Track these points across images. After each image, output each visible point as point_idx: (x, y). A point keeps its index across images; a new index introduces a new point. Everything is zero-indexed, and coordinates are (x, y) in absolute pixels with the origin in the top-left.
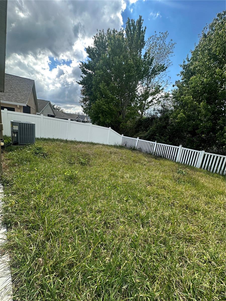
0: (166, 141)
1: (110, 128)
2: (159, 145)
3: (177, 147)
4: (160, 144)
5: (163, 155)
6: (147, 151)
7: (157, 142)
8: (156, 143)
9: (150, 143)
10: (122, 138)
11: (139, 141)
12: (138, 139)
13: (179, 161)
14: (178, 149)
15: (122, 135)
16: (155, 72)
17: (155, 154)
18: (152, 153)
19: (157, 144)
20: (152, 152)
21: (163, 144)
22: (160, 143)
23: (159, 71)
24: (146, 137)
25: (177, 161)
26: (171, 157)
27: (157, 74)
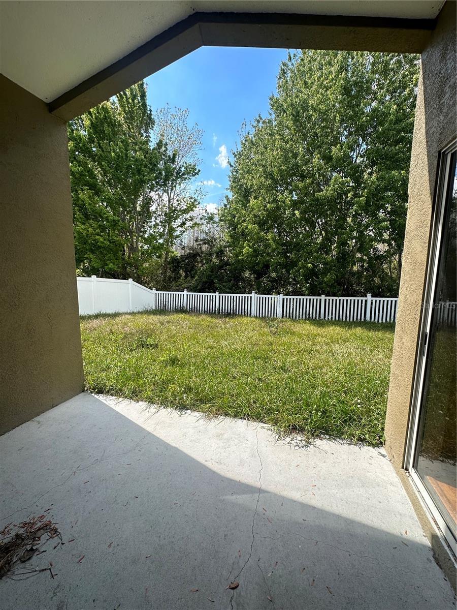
0: (230, 289)
1: (131, 280)
2: (222, 296)
3: (249, 295)
4: (224, 295)
5: (232, 311)
6: (206, 310)
7: (220, 293)
8: (217, 294)
9: (209, 296)
10: (154, 295)
11: (189, 296)
12: (185, 292)
13: (256, 315)
15: (154, 291)
16: (181, 176)
17: (219, 312)
18: (215, 312)
19: (220, 296)
20: (215, 309)
21: (229, 295)
22: (223, 293)
23: (188, 173)
24: (197, 287)
25: (252, 314)
26: (243, 311)
27: (186, 178)
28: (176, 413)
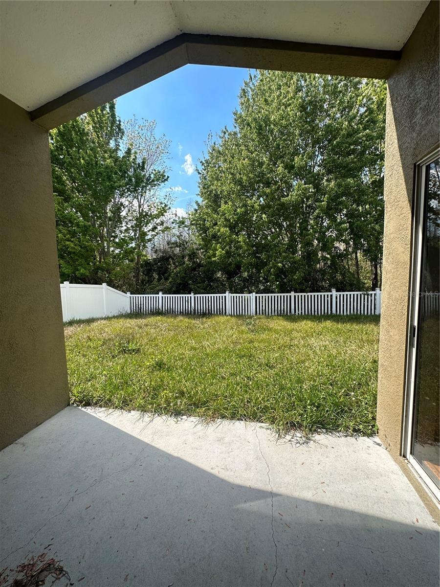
0: (204, 289)
1: (104, 285)
2: (198, 297)
3: (224, 295)
4: (199, 295)
5: (207, 311)
6: (182, 311)
7: (194, 294)
8: (192, 295)
9: (184, 298)
10: (129, 299)
11: (164, 298)
12: (160, 294)
13: (230, 314)
14: (225, 297)
15: (128, 294)
16: (150, 183)
17: (195, 312)
18: (191, 312)
19: (195, 297)
20: (191, 310)
21: (204, 295)
23: (158, 180)
24: (171, 289)
25: (227, 313)
26: (218, 310)
27: (156, 185)
28: (172, 420)
